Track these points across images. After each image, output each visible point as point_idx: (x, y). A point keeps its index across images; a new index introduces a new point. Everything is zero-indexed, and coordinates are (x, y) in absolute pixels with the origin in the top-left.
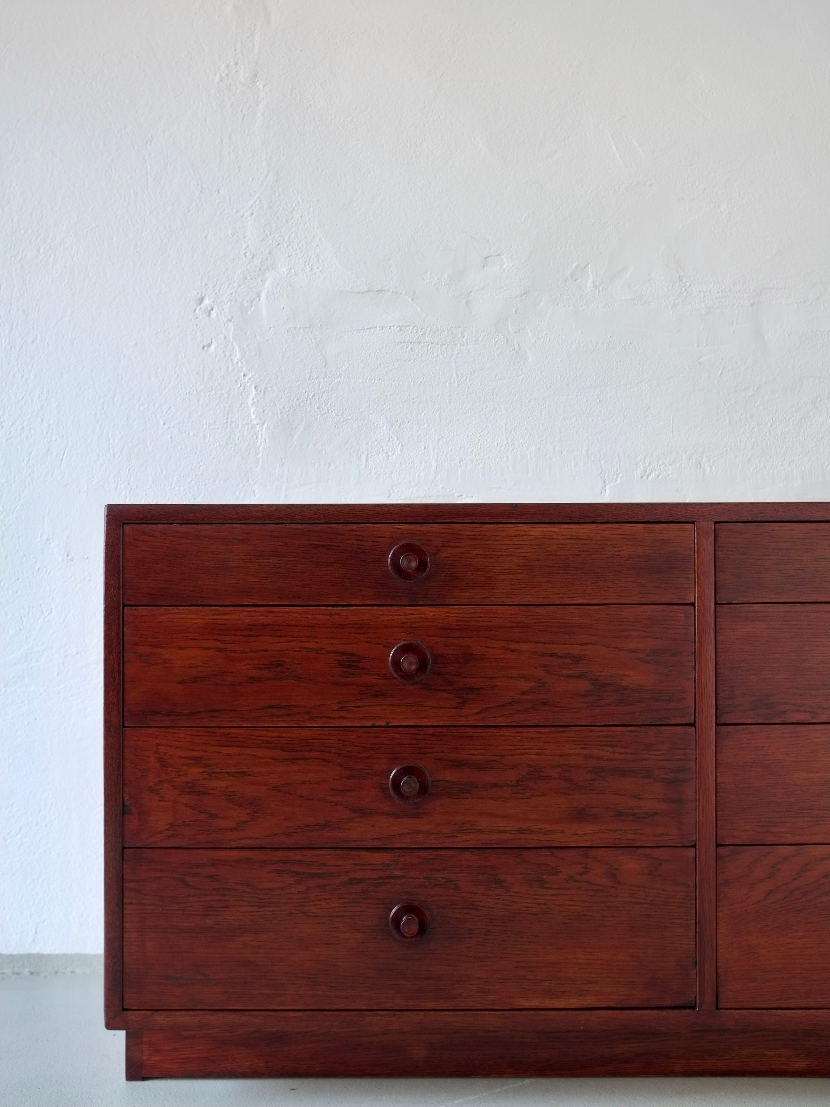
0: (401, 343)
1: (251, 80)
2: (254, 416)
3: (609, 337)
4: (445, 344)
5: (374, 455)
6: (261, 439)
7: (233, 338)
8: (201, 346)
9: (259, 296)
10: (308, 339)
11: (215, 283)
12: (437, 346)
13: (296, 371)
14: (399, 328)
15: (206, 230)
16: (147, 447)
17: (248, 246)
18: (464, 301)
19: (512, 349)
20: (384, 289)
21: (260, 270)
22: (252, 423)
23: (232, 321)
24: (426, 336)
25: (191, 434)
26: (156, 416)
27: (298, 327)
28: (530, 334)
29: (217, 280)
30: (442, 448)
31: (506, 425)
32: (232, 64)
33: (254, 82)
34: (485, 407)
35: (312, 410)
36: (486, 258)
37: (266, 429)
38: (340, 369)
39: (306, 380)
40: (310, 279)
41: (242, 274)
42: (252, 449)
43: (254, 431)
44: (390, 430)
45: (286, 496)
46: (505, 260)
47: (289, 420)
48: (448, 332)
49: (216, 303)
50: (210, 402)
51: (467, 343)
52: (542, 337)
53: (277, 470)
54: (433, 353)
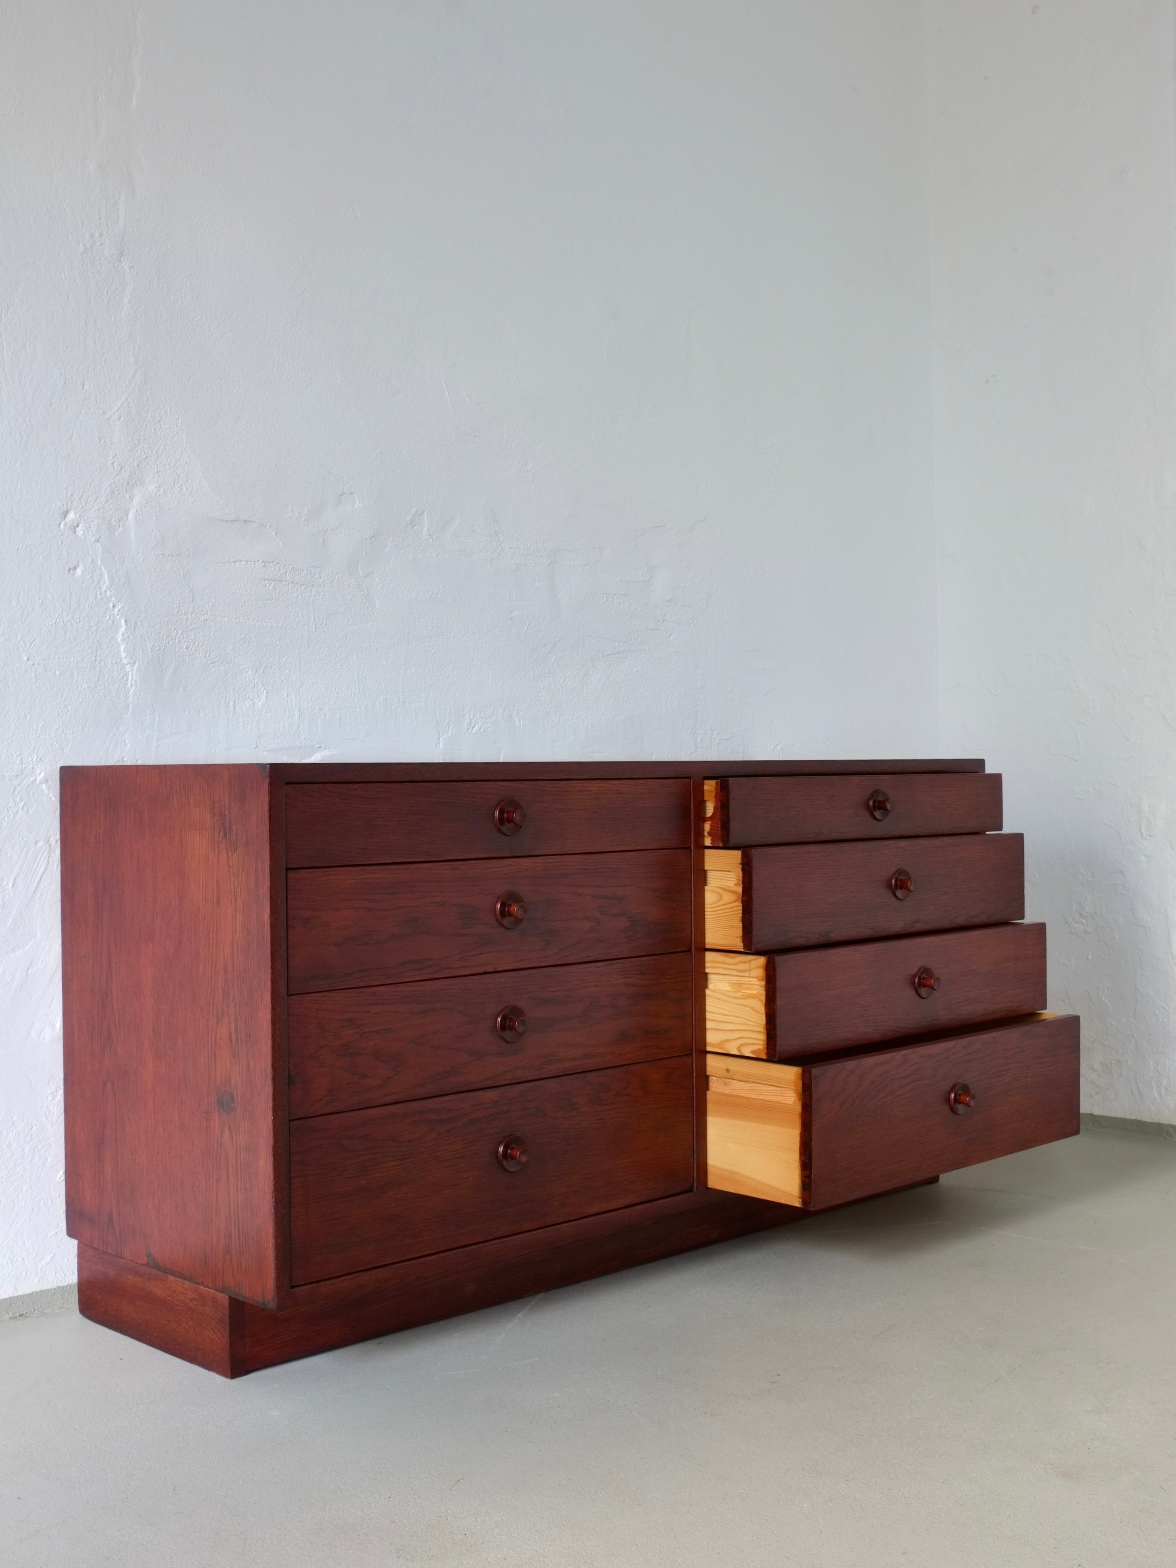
0: (264, 579)
1: (117, 258)
2: (125, 654)
3: (442, 587)
4: (304, 585)
5: (241, 702)
6: (132, 681)
7: (101, 562)
8: (67, 568)
9: (127, 515)
10: (176, 568)
11: (82, 495)
12: (296, 586)
13: (165, 605)
14: (263, 563)
15: (71, 430)
16: (9, 687)
17: (116, 455)
18: (321, 540)
19: (362, 594)
20: (250, 519)
21: (128, 484)
22: (122, 662)
23: (100, 541)
24: (288, 574)
25: (57, 673)
26: (18, 649)
27: (167, 554)
28: (377, 579)
29: (84, 491)
30: (303, 696)
31: (358, 673)
32: (97, 234)
33: (119, 261)
34: (339, 654)
35: (181, 650)
36: (341, 496)
37: (137, 670)
38: (207, 604)
39: (174, 615)
40: (179, 500)
41: (110, 487)
42: (122, 693)
43: (124, 671)
44: (255, 675)
45: (158, 747)
46: (357, 500)
47: (159, 660)
48: (307, 572)
49: (82, 519)
50: (77, 636)
51: (324, 585)
52: (387, 583)
53: (148, 717)
54: (293, 594)
